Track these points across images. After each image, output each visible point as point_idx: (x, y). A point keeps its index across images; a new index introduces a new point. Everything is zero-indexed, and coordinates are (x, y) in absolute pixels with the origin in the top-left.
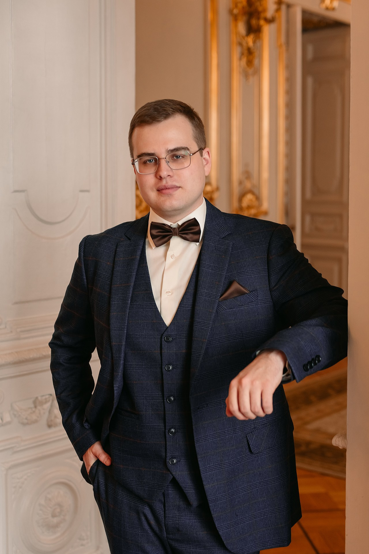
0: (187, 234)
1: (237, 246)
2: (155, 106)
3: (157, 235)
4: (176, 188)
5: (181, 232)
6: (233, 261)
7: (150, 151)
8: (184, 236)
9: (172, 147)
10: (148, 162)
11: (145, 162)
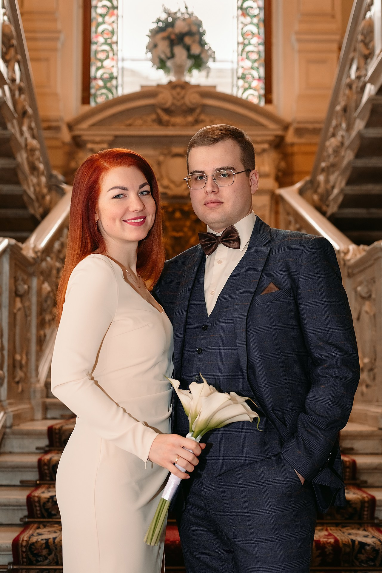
0: (228, 241)
1: (275, 250)
4: (220, 203)
5: (224, 239)
7: (201, 169)
8: (226, 243)
10: (198, 179)
11: (196, 179)
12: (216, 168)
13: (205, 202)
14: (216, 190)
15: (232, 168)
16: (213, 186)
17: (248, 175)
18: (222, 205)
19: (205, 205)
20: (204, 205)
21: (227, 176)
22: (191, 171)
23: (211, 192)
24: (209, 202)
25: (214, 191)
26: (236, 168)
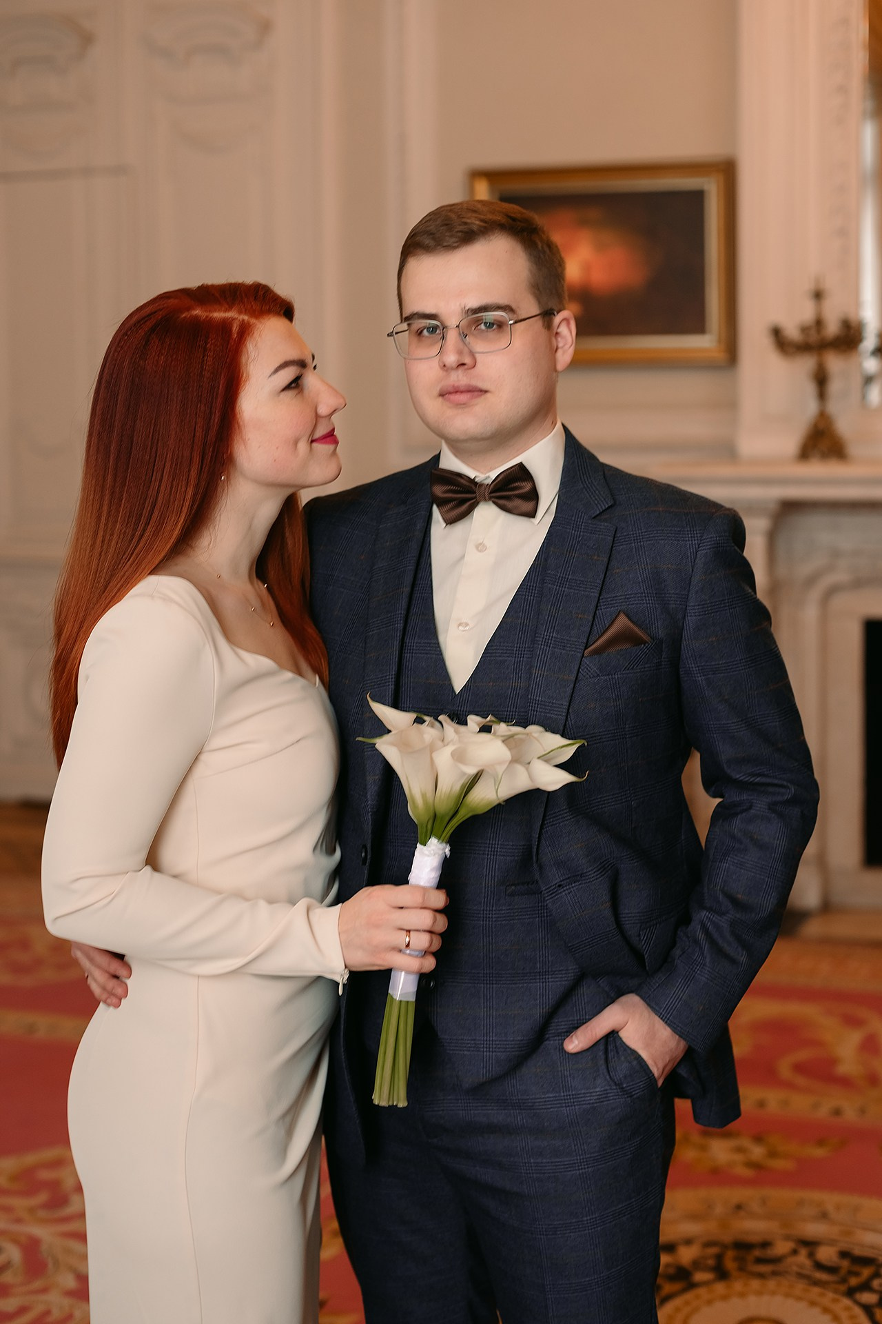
0: (508, 498)
1: (628, 535)
2: (449, 214)
3: (446, 498)
4: (480, 393)
5: (498, 494)
6: (618, 568)
7: (429, 309)
8: (501, 502)
9: (474, 303)
10: (425, 332)
11: (419, 333)
12: (467, 308)
13: (440, 390)
14: (467, 360)
15: (507, 308)
16: (460, 353)
17: (548, 325)
18: (483, 397)
19: (442, 395)
20: (441, 399)
21: (495, 326)
22: (407, 313)
23: (455, 365)
24: (451, 389)
25: (463, 364)
26: (518, 307)
